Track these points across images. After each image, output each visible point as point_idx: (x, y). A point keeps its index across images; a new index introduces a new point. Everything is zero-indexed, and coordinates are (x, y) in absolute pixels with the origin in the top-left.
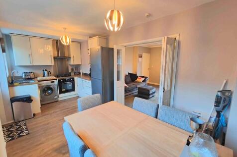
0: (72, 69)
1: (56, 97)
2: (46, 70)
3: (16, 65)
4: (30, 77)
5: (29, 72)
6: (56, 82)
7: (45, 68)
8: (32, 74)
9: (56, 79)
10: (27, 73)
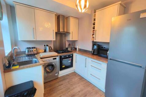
0: (69, 45)
1: (56, 74)
2: (47, 45)
3: (19, 39)
4: (32, 53)
5: (32, 48)
6: (58, 59)
7: (46, 43)
8: (35, 49)
9: (58, 56)
10: (30, 48)
